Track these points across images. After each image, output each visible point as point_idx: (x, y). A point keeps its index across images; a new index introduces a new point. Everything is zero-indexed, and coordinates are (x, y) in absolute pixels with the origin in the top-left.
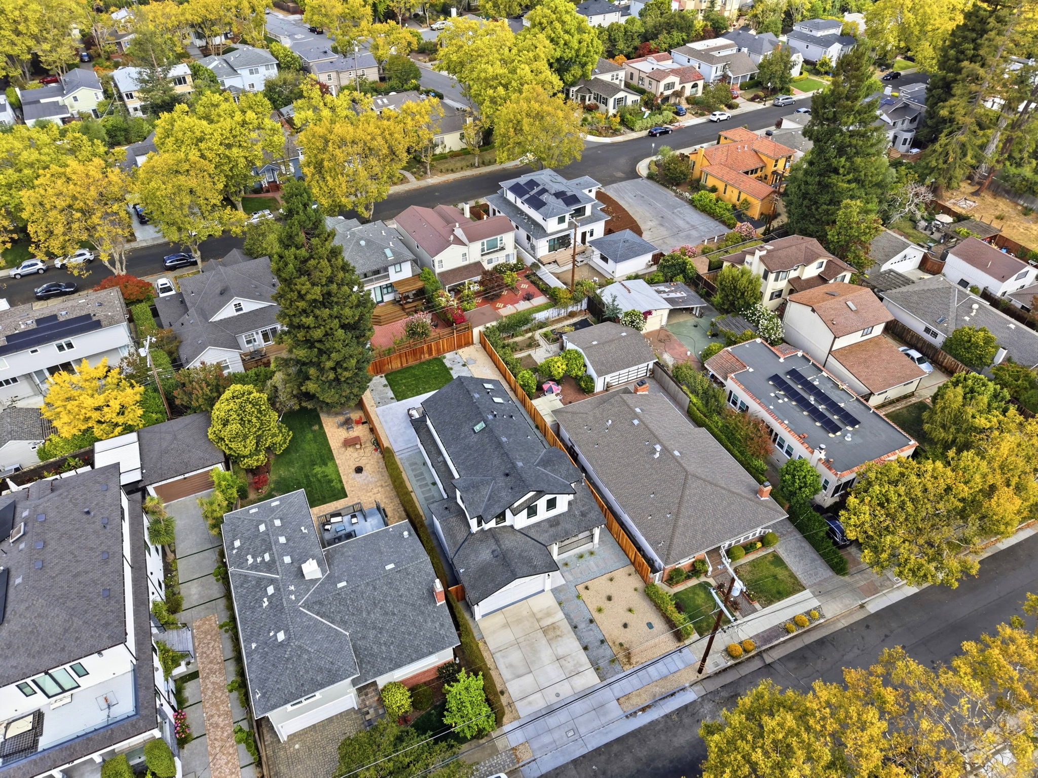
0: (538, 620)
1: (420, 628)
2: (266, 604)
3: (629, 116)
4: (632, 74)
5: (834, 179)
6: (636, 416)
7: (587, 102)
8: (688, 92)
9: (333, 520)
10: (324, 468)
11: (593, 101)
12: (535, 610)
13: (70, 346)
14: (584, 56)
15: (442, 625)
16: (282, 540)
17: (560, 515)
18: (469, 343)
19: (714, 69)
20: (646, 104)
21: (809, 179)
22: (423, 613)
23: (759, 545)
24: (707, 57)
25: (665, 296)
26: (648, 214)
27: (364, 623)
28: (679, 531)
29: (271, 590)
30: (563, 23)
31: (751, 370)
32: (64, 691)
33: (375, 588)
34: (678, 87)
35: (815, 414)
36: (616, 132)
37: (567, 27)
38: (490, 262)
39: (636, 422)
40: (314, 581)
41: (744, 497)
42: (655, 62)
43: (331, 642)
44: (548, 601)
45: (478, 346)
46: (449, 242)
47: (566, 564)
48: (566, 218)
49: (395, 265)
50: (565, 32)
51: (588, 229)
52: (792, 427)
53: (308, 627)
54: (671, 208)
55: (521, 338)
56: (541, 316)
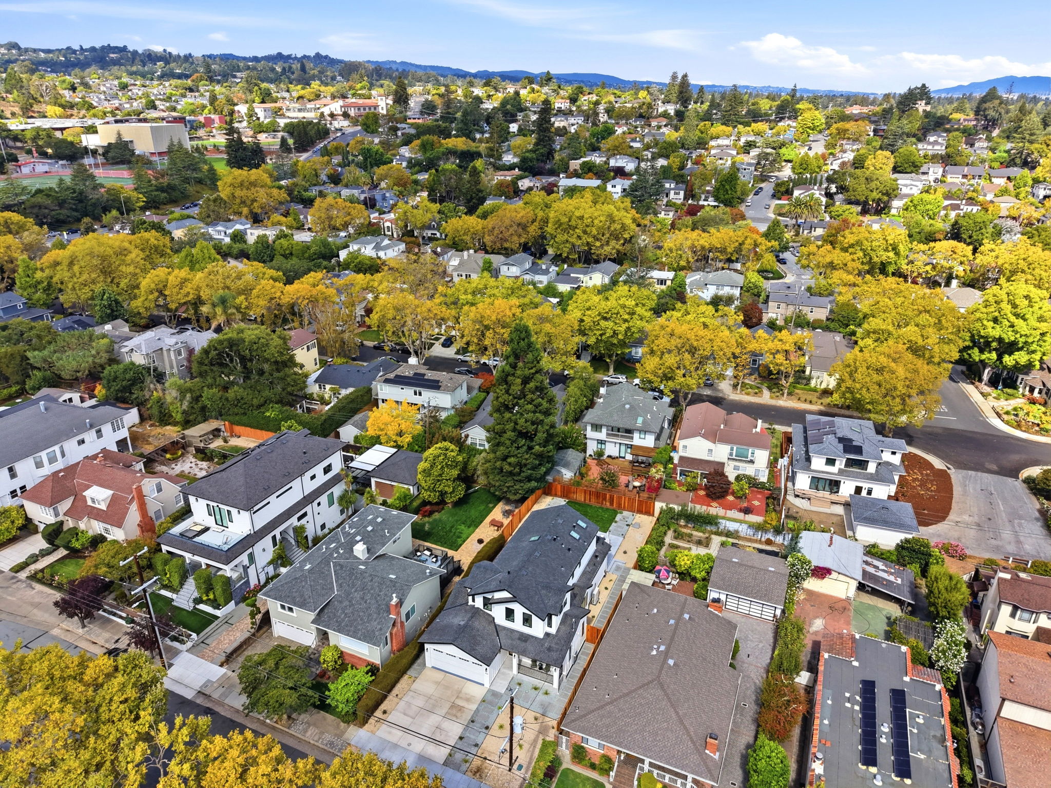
0: (458, 697)
1: (369, 622)
2: (324, 550)
6: (679, 619)
9: (426, 553)
10: (466, 528)
12: (465, 690)
13: (420, 394)
15: (381, 629)
16: (370, 528)
17: (531, 637)
18: (649, 513)
25: (871, 570)
26: (976, 510)
27: (348, 594)
28: (601, 712)
29: (333, 545)
31: (856, 664)
32: (222, 525)
33: (372, 580)
35: (867, 737)
38: (736, 468)
39: (672, 622)
40: (356, 558)
41: (689, 736)
43: (323, 589)
44: (478, 693)
45: (655, 519)
46: (699, 434)
47: (520, 684)
48: (837, 463)
49: (640, 431)
50: (1017, 315)
51: (865, 485)
52: (827, 729)
53: (323, 573)
54: (1014, 516)
55: (701, 534)
56: (732, 526)
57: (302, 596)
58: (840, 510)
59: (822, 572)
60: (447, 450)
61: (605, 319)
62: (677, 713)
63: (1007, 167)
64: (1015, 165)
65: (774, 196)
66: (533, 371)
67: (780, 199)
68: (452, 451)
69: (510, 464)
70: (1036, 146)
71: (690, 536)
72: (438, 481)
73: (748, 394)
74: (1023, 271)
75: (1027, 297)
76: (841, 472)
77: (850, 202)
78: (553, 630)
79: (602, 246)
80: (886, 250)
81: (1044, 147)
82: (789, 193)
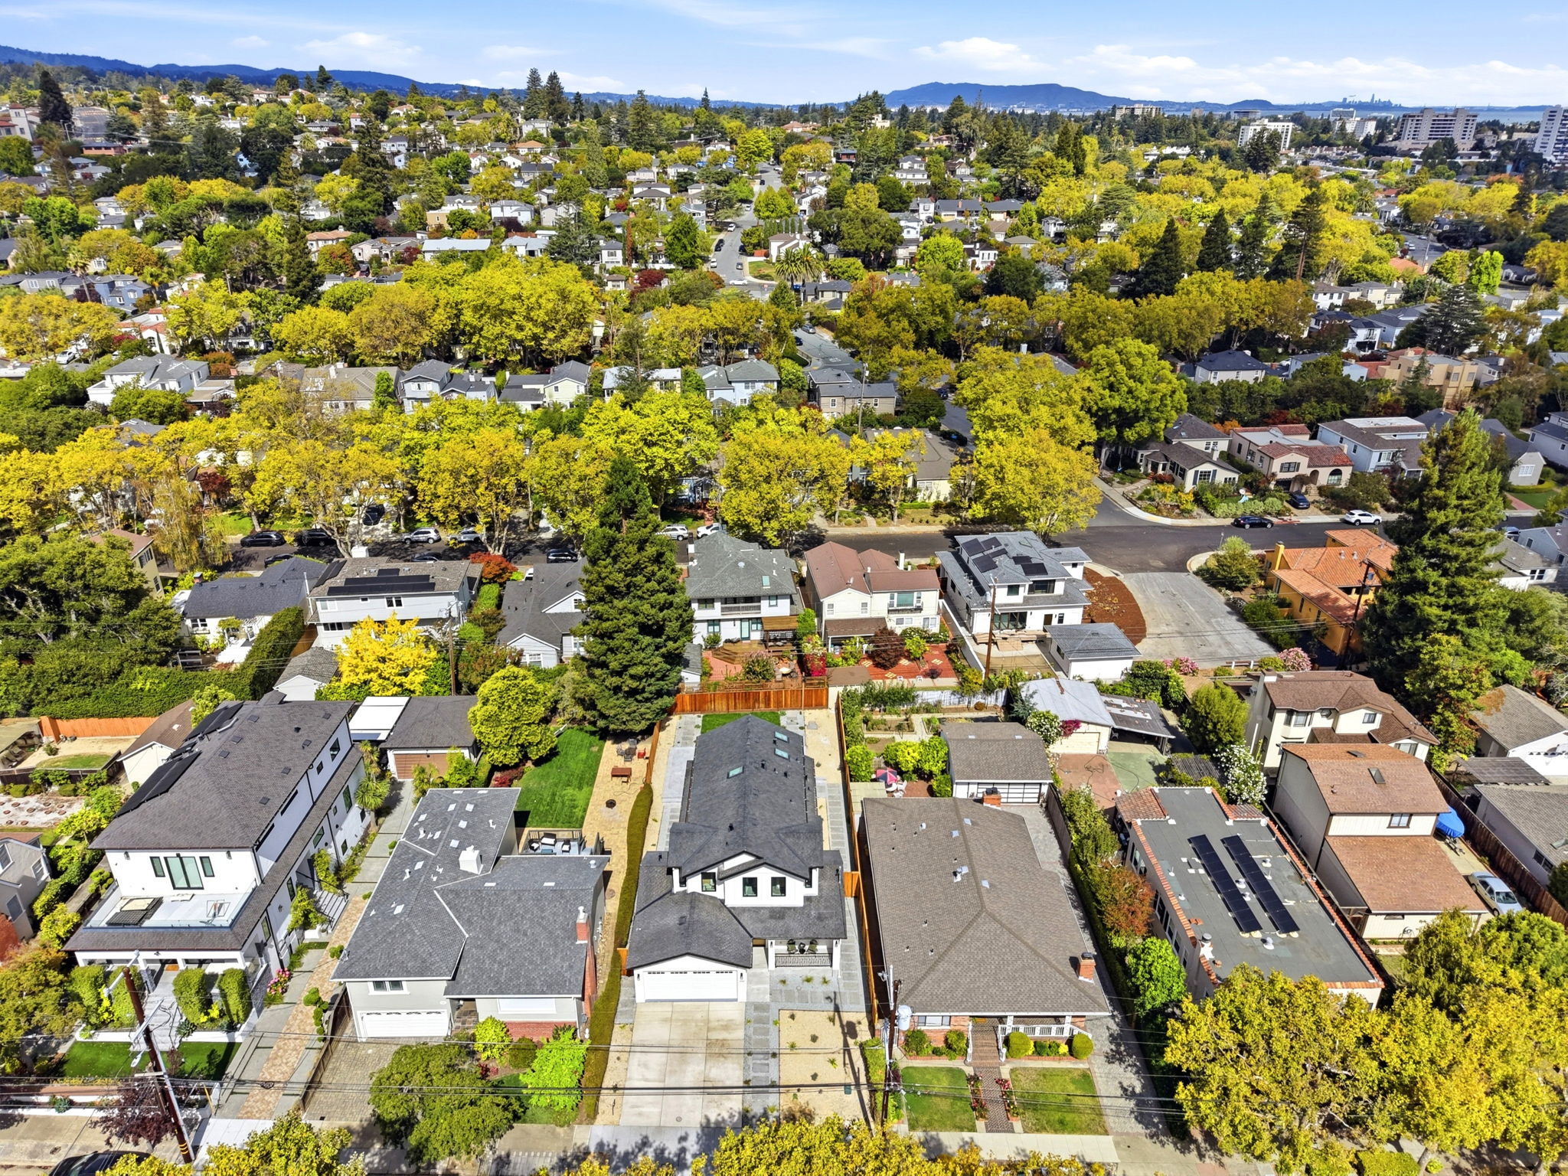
0: (709, 1030)
1: (545, 961)
2: (408, 876)
3: (1210, 496)
4: (1240, 446)
5: (1419, 599)
6: (961, 827)
7: (1160, 472)
8: (1324, 477)
9: (545, 840)
10: (576, 792)
11: (1168, 471)
12: (713, 1016)
14: (1157, 409)
15: (571, 967)
16: (463, 824)
17: (789, 909)
18: (821, 705)
19: (1375, 455)
20: (1251, 487)
21: (1387, 595)
22: (556, 945)
23: (1064, 1049)
24: (1370, 439)
25: (1117, 711)
26: (1168, 616)
27: (489, 932)
28: (933, 976)
29: (419, 865)
30: (1130, 367)
31: (1172, 822)
32: (189, 888)
33: (520, 899)
34: (1305, 470)
35: (1233, 899)
36: (1184, 513)
37: (1134, 372)
38: (900, 622)
39: (956, 834)
40: (466, 874)
41: (1053, 967)
42: (1280, 434)
43: (444, 935)
44: (735, 1013)
45: (833, 712)
46: (847, 585)
47: (784, 982)
48: (1021, 589)
49: (770, 597)
50: (1131, 377)
51: (1055, 612)
52: (1187, 906)
53: (430, 911)
54: (1209, 615)
55: (895, 717)
56: (931, 697)
57: (415, 957)
58: (1033, 649)
59: (1070, 727)
60: (516, 678)
61: (650, 444)
62: (1026, 944)
63: (1002, 198)
64: (1010, 196)
65: (743, 250)
66: (648, 530)
67: (752, 255)
68: (525, 678)
69: (632, 677)
70: (1028, 171)
71: (884, 722)
72: (515, 729)
73: (848, 524)
74: (1094, 326)
75: (1140, 354)
76: (1026, 600)
77: (846, 254)
78: (814, 891)
79: (557, 339)
80: (933, 314)
81: (1038, 171)
82: (763, 245)
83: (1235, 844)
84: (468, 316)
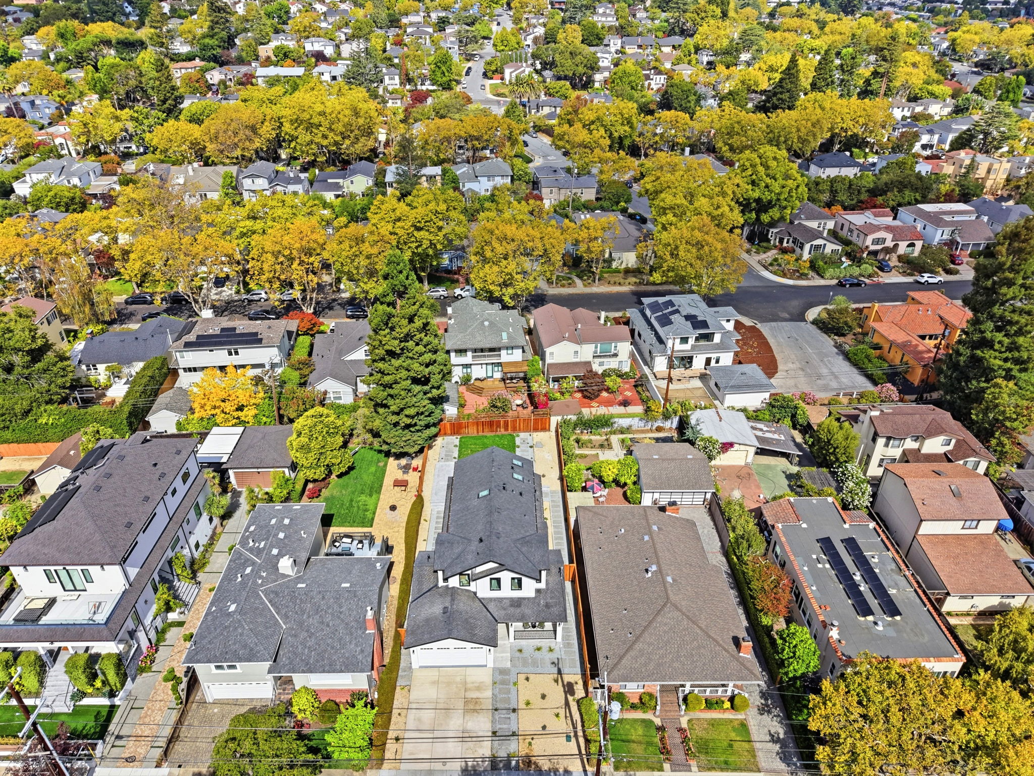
0: (466, 690)
1: (343, 647)
2: (240, 579)
3: (821, 263)
4: (843, 225)
5: (987, 354)
6: (650, 533)
7: (785, 244)
8: (903, 248)
9: (345, 540)
10: (368, 499)
11: (791, 244)
12: (469, 679)
13: (237, 353)
14: (786, 199)
15: (362, 651)
16: (281, 535)
17: (524, 599)
18: (545, 429)
19: (939, 232)
20: (849, 255)
21: (961, 349)
22: (352, 634)
23: (727, 705)
24: (936, 220)
25: (760, 434)
26: (793, 356)
27: (301, 624)
28: (632, 653)
29: (248, 570)
30: (767, 168)
31: (804, 526)
32: (76, 590)
33: (323, 598)
34: (889, 244)
35: (852, 589)
36: (803, 276)
37: (770, 172)
38: (601, 364)
39: (646, 538)
40: (284, 576)
41: (720, 645)
42: (872, 217)
43: (267, 628)
44: (485, 677)
45: (553, 434)
46: (564, 338)
47: (520, 651)
48: (690, 340)
49: (507, 348)
51: (714, 356)
52: (818, 595)
53: (257, 609)
54: (822, 356)
55: (598, 437)
56: (624, 422)
57: (245, 646)
58: (698, 383)
59: (727, 446)
60: (321, 416)
61: (419, 229)
62: (700, 628)
63: (669, 36)
64: (675, 34)
65: (485, 75)
66: (416, 307)
67: (492, 78)
68: (328, 416)
69: (407, 416)
70: (688, 15)
71: (590, 441)
72: (321, 454)
73: (563, 286)
74: (738, 134)
76: (693, 347)
77: (559, 78)
78: (542, 585)
79: (353, 144)
81: (695, 15)
82: (499, 71)
83: (851, 544)
84: (287, 127)
